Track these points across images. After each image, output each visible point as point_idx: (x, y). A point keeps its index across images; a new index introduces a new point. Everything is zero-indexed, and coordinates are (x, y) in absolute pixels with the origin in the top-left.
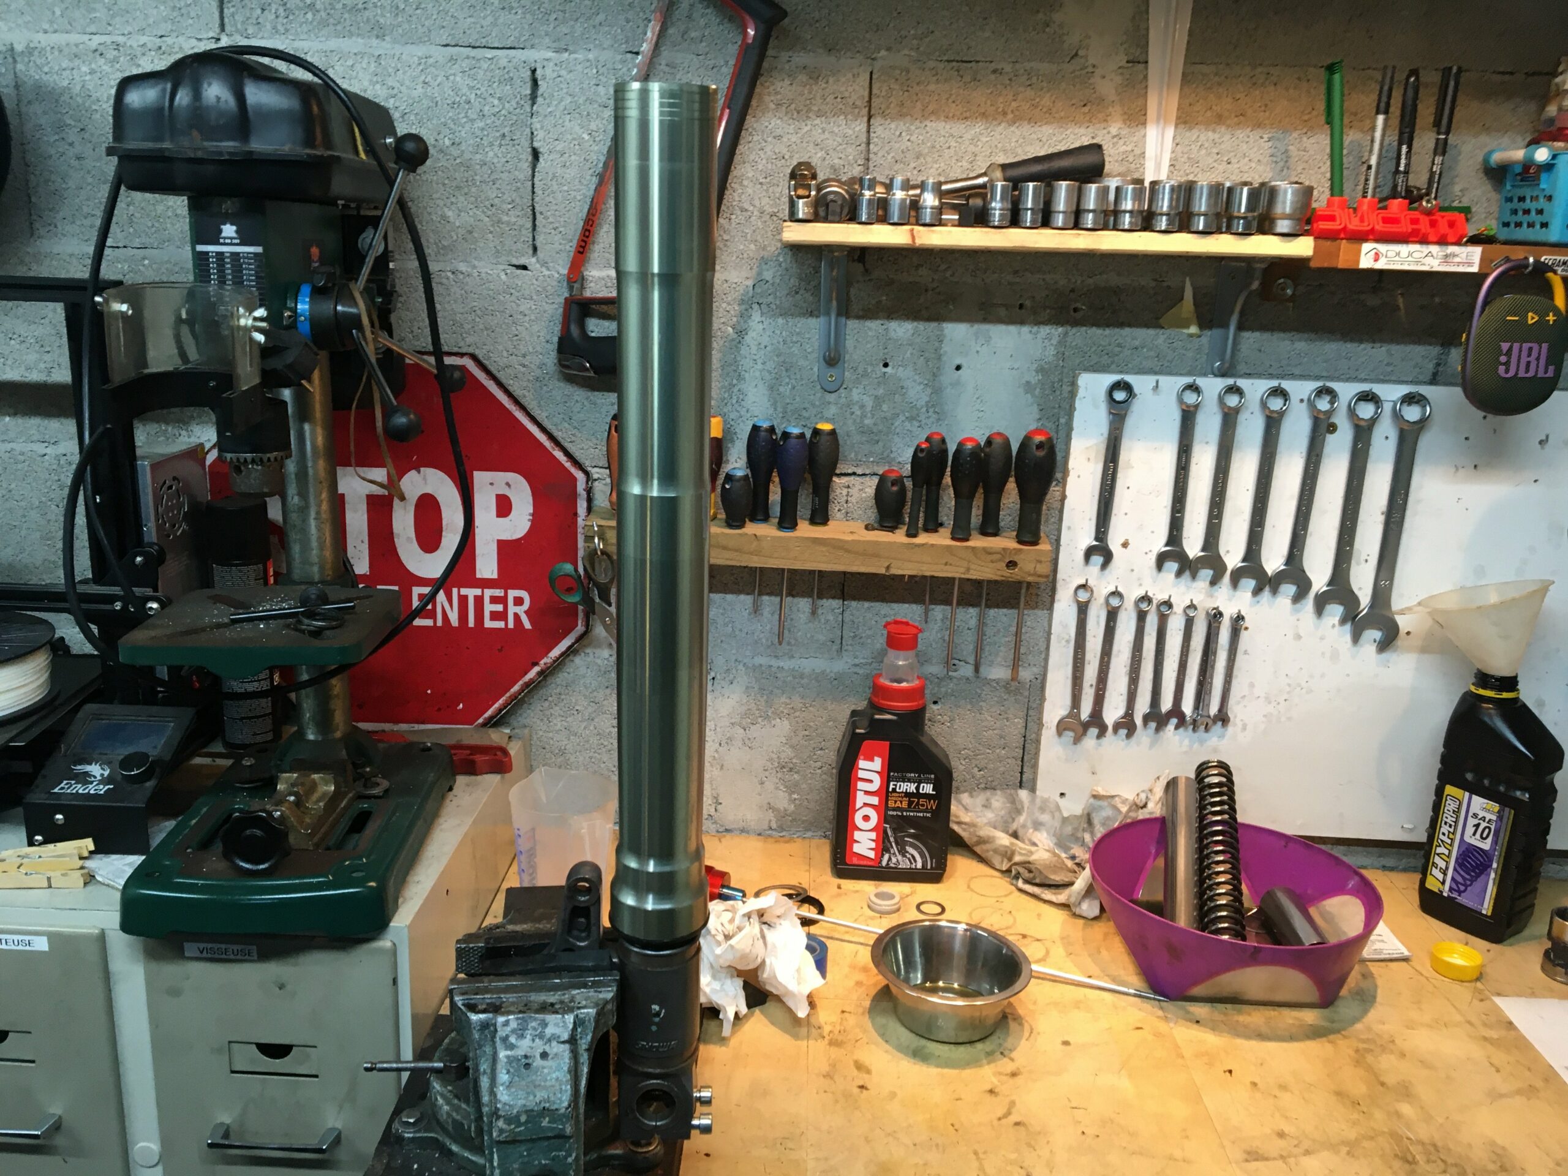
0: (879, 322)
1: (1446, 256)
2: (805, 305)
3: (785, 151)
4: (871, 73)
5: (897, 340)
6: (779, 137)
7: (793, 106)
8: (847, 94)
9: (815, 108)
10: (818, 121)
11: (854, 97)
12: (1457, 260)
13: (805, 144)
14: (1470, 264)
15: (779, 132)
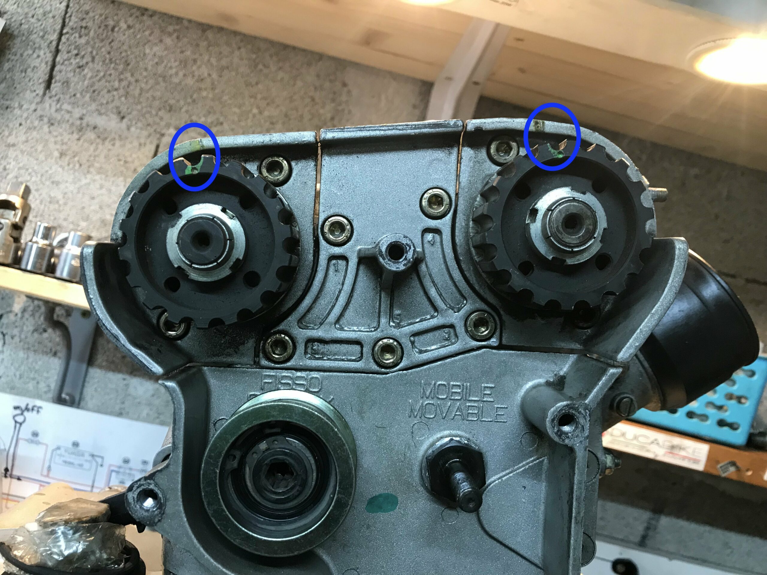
0: (120, 376)
1: (673, 447)
2: (50, 345)
3: (60, 196)
4: (158, 147)
5: (135, 398)
6: (56, 183)
7: (76, 159)
8: (129, 159)
9: (97, 165)
10: (97, 177)
11: (137, 163)
12: (683, 453)
13: (80, 195)
14: (696, 461)
15: (57, 178)
